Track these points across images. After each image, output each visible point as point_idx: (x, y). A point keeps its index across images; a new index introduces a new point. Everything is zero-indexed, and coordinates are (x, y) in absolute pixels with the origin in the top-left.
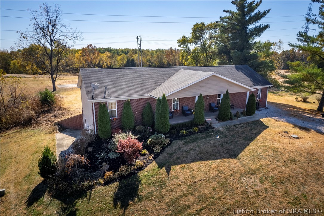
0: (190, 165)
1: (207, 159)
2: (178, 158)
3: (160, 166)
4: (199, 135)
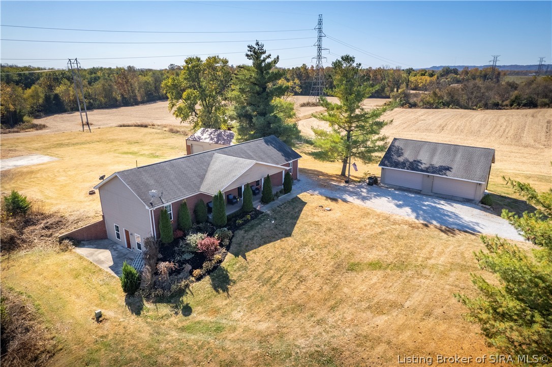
0: (259, 249)
1: (270, 242)
2: (247, 246)
3: (236, 255)
4: (253, 222)
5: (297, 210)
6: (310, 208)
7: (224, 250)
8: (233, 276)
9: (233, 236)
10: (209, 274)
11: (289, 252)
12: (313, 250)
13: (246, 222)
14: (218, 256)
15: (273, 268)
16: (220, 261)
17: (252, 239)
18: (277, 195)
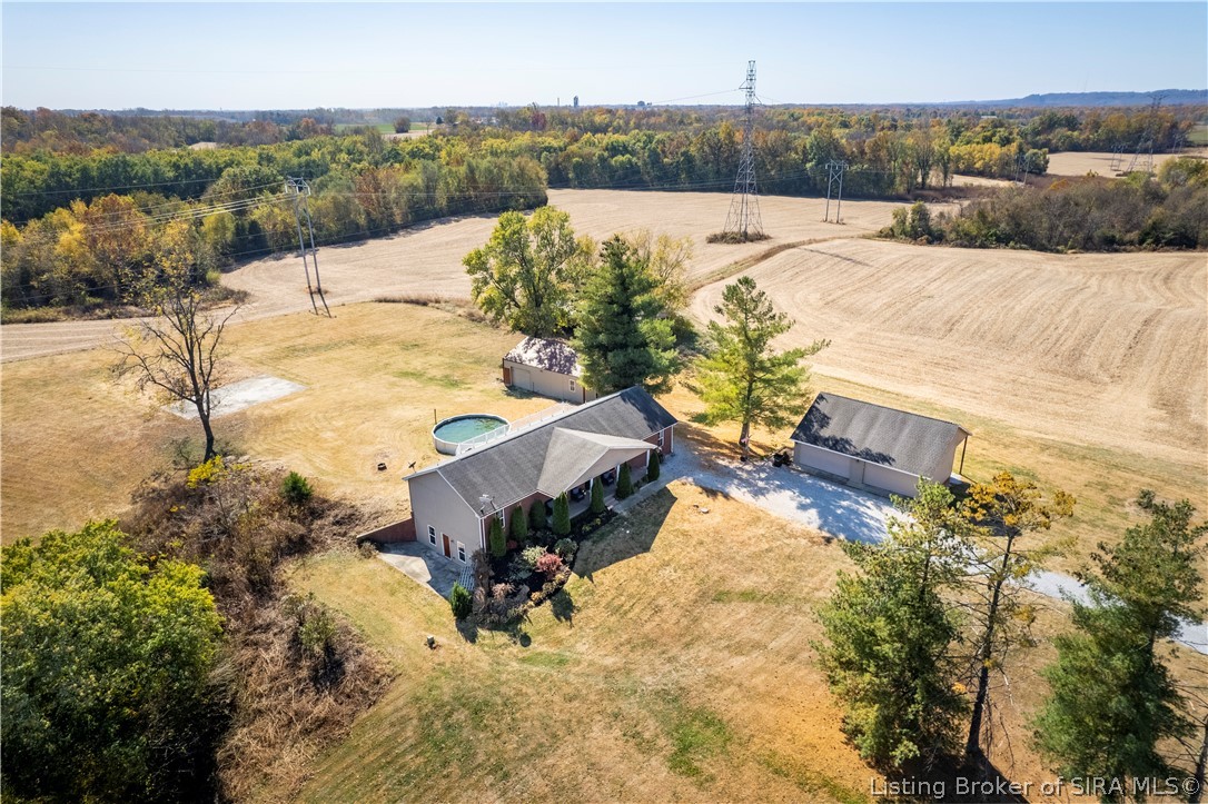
0: (611, 567)
1: (623, 558)
2: (595, 563)
3: (581, 576)
4: (605, 529)
5: (662, 511)
6: (681, 508)
7: (567, 569)
8: (577, 601)
9: (578, 549)
10: (550, 598)
11: (646, 574)
12: (675, 572)
13: (595, 528)
14: (560, 576)
15: (625, 594)
16: (563, 583)
17: (601, 554)
18: (638, 485)
